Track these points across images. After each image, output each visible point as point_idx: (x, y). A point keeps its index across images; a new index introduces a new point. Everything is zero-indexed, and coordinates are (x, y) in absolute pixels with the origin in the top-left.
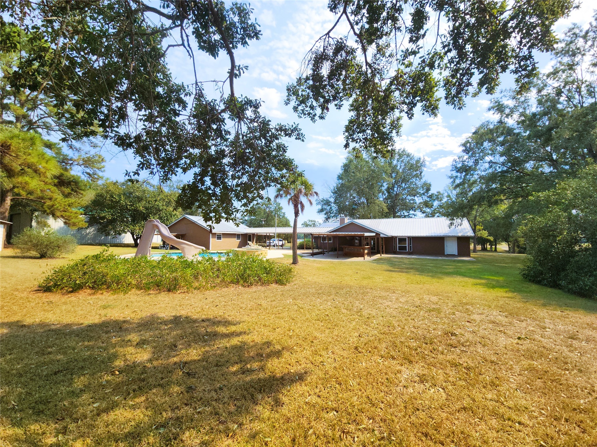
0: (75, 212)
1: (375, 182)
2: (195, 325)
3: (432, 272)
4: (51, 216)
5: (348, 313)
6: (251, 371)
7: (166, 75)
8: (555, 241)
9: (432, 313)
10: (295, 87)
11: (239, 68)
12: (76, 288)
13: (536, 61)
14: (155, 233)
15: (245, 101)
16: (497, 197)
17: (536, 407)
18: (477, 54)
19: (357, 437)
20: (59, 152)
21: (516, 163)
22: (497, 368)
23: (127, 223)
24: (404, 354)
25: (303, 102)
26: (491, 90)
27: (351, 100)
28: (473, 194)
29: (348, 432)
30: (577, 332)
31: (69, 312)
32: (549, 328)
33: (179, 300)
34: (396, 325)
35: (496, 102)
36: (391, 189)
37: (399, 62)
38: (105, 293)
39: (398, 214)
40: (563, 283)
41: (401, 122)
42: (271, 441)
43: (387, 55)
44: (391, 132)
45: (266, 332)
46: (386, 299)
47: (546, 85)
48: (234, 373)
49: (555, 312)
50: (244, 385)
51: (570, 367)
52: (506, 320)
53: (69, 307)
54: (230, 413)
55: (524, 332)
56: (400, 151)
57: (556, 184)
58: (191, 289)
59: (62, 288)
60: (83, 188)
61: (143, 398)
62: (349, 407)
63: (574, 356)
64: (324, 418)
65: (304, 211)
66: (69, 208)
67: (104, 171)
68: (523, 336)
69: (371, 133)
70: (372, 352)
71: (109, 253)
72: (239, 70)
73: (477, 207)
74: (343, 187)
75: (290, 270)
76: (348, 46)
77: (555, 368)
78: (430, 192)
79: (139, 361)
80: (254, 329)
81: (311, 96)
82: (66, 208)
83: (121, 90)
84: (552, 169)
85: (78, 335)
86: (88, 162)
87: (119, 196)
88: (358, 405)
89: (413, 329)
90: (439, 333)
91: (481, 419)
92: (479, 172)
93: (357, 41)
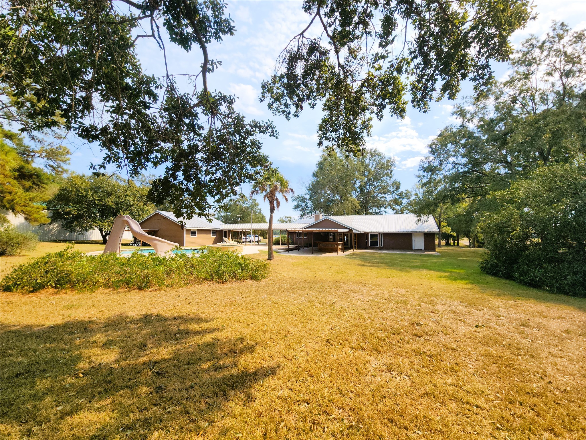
0: (36, 207)
1: (348, 180)
2: (166, 324)
3: (401, 266)
4: (11, 211)
5: (322, 307)
6: (223, 368)
7: (135, 65)
8: (509, 237)
9: (400, 305)
10: (270, 84)
11: (212, 63)
12: (37, 288)
13: (492, 70)
14: (126, 229)
15: (219, 96)
16: (459, 196)
17: (492, 390)
18: (440, 62)
19: (327, 427)
20: (20, 143)
21: (476, 164)
22: (457, 355)
23: (95, 218)
24: (373, 345)
25: (277, 99)
26: (453, 96)
27: (325, 99)
28: (438, 192)
29: (318, 423)
30: (529, 319)
31: (29, 312)
32: (503, 317)
33: (151, 298)
34: (366, 317)
35: (458, 108)
36: (364, 186)
37: (370, 65)
38: (69, 293)
39: (370, 211)
40: (516, 275)
41: (371, 123)
42: (242, 437)
43: (359, 57)
44: (362, 132)
45: (240, 328)
46: (358, 292)
47: (503, 93)
48: (207, 371)
49: (509, 301)
50: (216, 382)
51: (523, 353)
52: (466, 309)
53: (30, 307)
54: (201, 411)
55: (481, 320)
56: (372, 151)
57: (510, 184)
58: (163, 287)
59: (22, 288)
60: (46, 181)
61: (109, 401)
62: (320, 399)
63: (526, 342)
64: (296, 411)
65: (280, 207)
66: (30, 203)
67: (69, 164)
68: (480, 325)
69: (343, 132)
70: (343, 344)
71: (73, 250)
72: (212, 64)
73: (441, 204)
74: (318, 184)
75: (265, 266)
76: (321, 47)
77: (509, 353)
78: (400, 191)
79: (105, 362)
80: (228, 325)
81: (285, 94)
82: (27, 202)
83: (86, 79)
84: (507, 170)
85: (38, 337)
86: (51, 154)
87: (86, 190)
88: (328, 396)
89: (382, 321)
90: (406, 324)
91: (442, 403)
92: (444, 172)
93: (330, 43)
